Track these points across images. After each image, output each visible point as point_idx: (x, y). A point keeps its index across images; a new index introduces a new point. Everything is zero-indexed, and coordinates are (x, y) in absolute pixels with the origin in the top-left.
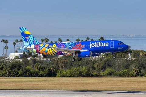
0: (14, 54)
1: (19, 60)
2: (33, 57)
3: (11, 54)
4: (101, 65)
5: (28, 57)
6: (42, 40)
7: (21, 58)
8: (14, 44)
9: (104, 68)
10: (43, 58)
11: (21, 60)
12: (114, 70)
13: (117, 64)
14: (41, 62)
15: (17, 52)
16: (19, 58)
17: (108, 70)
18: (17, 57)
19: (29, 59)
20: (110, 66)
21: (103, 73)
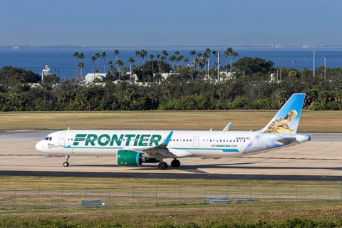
0: (93, 74)
1: (100, 83)
2: (122, 79)
3: (89, 74)
4: (228, 92)
5: (115, 80)
6: (138, 53)
7: (104, 81)
8: (94, 58)
9: (232, 96)
10: (138, 81)
11: (104, 85)
12: (247, 99)
13: (252, 91)
14: (135, 87)
15: (97, 72)
16: (101, 82)
17: (238, 99)
18: (97, 80)
19: (116, 82)
20: (242, 93)
21: (230, 103)
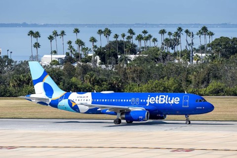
0: (50, 56)
1: (58, 66)
2: (83, 62)
3: (45, 56)
4: (202, 76)
5: (75, 62)
6: (100, 32)
7: (62, 64)
8: (51, 38)
9: (206, 81)
10: (101, 64)
11: (62, 68)
12: (223, 85)
13: (229, 75)
14: (98, 71)
15: (55, 52)
16: (59, 64)
17: (214, 84)
18: (54, 62)
19: (76, 65)
20: (216, 77)
21: (205, 89)
